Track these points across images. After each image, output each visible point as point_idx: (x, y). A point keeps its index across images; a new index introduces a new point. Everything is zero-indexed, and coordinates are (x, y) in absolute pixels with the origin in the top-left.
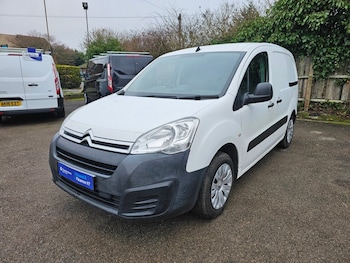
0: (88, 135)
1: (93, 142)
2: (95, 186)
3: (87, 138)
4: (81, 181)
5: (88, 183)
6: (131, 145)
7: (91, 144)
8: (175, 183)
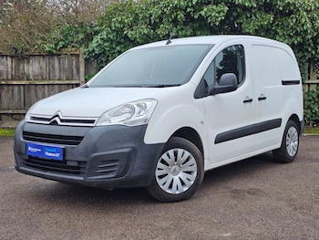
0: (57, 116)
1: (62, 121)
2: (64, 156)
3: (57, 119)
4: (50, 154)
5: (58, 155)
6: (96, 119)
7: (59, 123)
8: (134, 151)
